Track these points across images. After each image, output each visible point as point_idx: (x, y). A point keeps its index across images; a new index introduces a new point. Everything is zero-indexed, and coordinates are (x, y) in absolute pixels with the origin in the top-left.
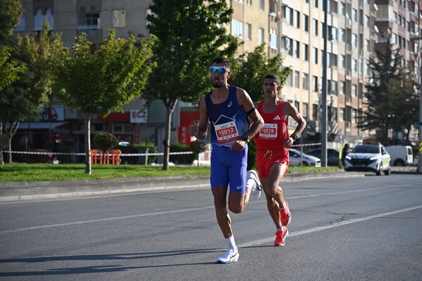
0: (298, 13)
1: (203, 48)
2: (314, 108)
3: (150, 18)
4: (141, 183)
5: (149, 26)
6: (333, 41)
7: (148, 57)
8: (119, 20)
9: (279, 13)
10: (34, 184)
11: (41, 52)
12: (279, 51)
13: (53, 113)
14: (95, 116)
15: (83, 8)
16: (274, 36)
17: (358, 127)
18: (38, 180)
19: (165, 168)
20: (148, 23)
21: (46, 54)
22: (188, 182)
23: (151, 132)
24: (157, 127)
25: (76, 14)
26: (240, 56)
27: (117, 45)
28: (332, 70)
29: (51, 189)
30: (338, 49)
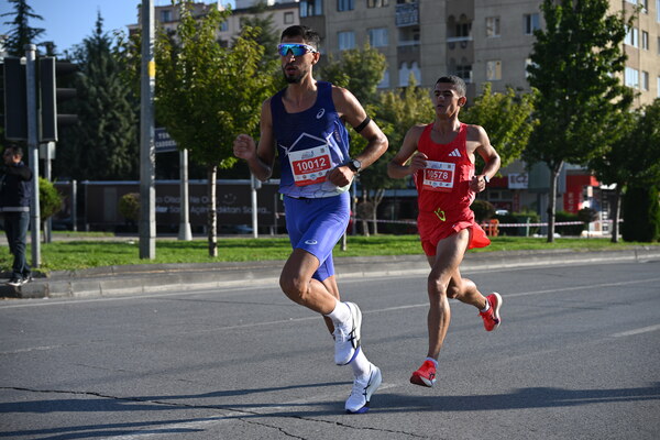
1: (592, 102)
3: (530, 69)
4: (523, 257)
5: (529, 78)
7: (529, 113)
8: (494, 72)
10: (403, 258)
11: (407, 110)
15: (453, 60)
18: (407, 254)
19: (550, 239)
20: (527, 75)
21: (413, 113)
22: (577, 256)
23: (533, 198)
24: (539, 193)
25: (445, 67)
26: (637, 110)
27: (493, 100)
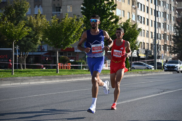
0: (144, 6)
1: (104, 21)
2: (151, 45)
3: (82, 8)
4: (79, 77)
5: (82, 12)
6: (159, 17)
7: (82, 25)
8: (70, 9)
9: (136, 6)
10: (35, 77)
11: (37, 23)
12: (136, 22)
13: (43, 48)
14: (60, 49)
15: (54, 5)
16: (134, 15)
17: (170, 53)
18: (37, 76)
20: (82, 10)
21: (40, 24)
23: (83, 56)
25: (51, 7)
26: (120, 24)
27: (69, 20)
28: (158, 29)
29: (42, 79)
30: (161, 21)
